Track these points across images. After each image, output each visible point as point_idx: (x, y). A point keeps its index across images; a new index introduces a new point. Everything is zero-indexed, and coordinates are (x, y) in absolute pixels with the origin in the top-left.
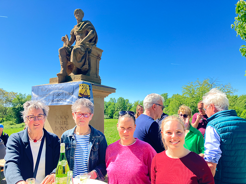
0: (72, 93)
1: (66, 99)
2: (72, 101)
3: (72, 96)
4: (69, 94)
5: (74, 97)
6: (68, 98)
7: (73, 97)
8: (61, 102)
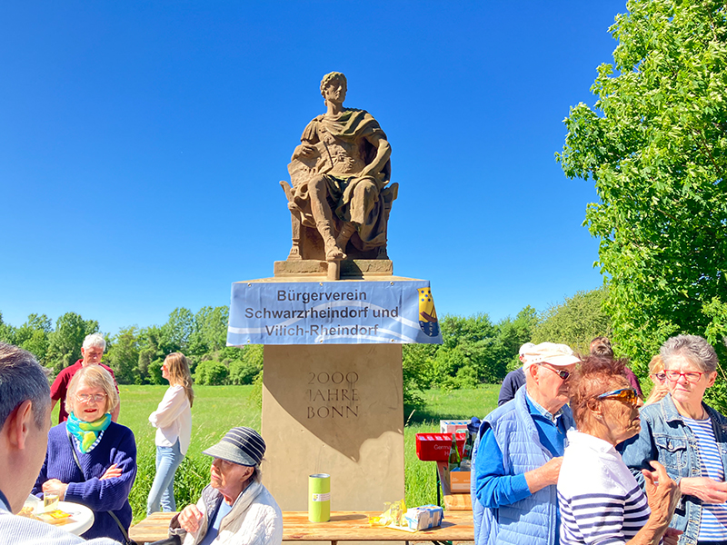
0: (397, 311)
1: (376, 328)
2: (400, 332)
3: (397, 319)
4: (386, 313)
5: (403, 322)
6: (383, 324)
7: (400, 324)
8: (359, 336)
